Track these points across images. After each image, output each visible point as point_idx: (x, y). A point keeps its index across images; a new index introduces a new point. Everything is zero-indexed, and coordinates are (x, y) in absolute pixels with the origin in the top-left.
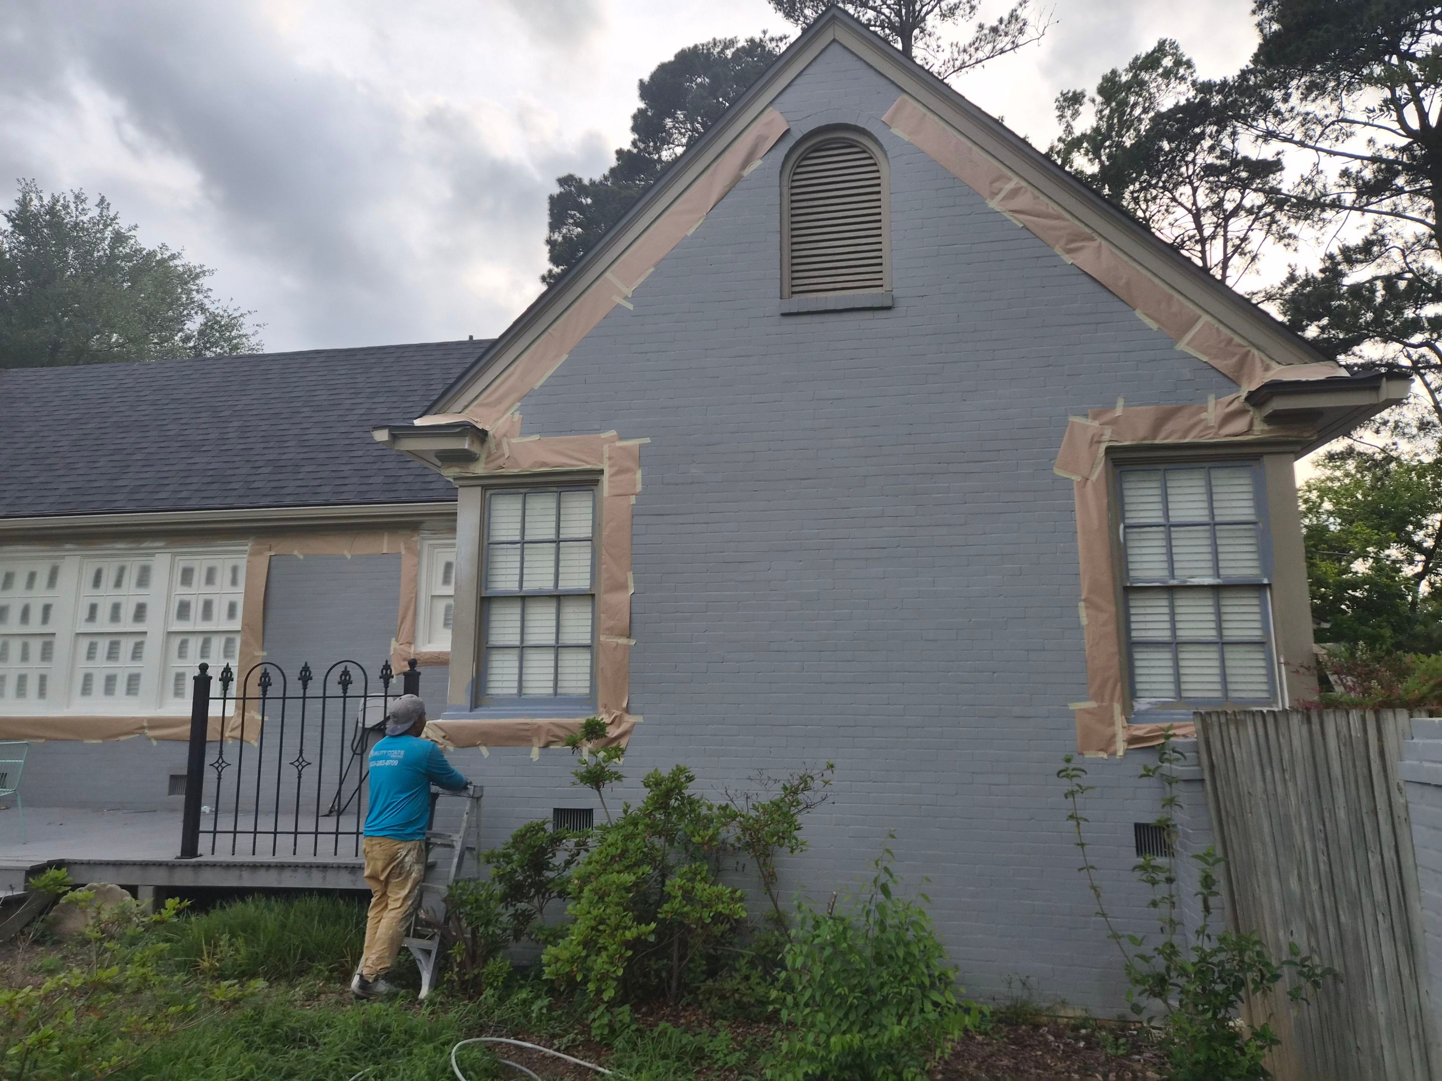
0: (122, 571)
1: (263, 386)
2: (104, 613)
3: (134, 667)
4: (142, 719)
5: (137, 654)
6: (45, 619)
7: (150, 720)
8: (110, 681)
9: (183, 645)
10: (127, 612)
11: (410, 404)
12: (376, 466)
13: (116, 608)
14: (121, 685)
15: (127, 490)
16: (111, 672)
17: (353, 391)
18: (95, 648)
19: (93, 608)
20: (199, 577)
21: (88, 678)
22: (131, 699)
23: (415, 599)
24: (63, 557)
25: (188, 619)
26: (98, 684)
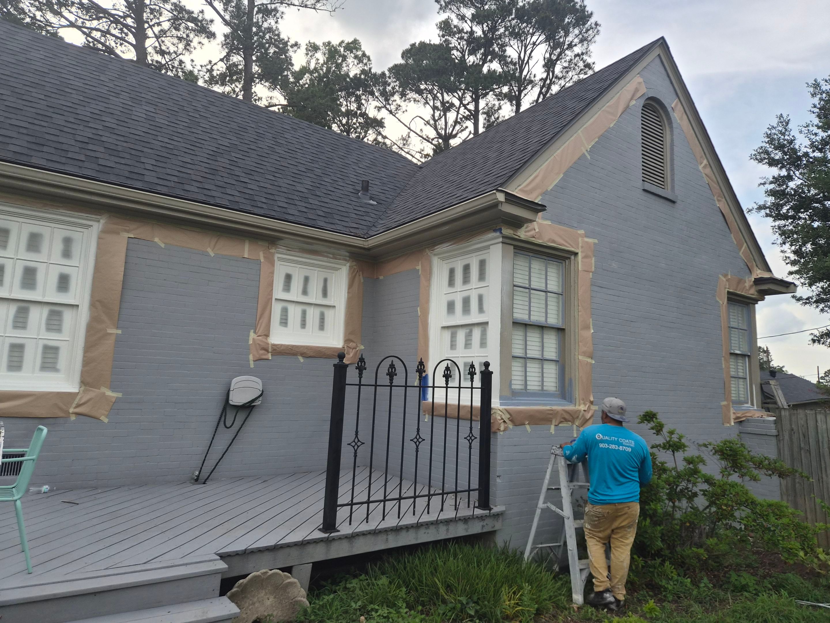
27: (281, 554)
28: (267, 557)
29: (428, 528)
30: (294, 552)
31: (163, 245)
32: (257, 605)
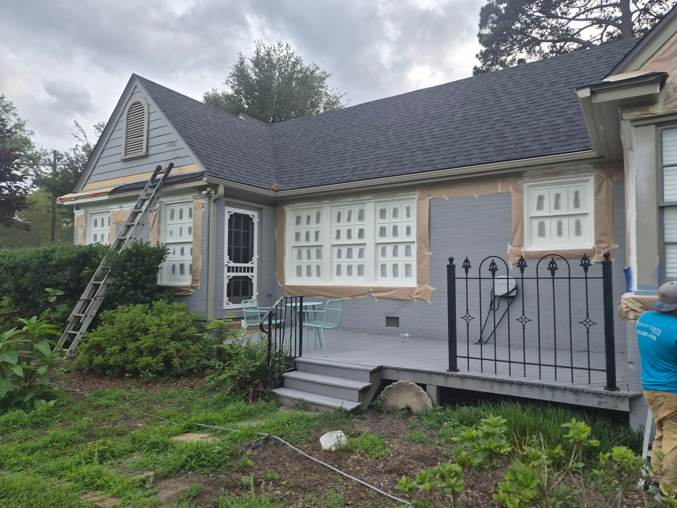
0: (350, 212)
1: (396, 112)
2: (344, 234)
3: (361, 261)
4: (369, 288)
5: (361, 254)
6: (317, 239)
7: (373, 288)
8: (350, 268)
9: (384, 249)
10: (355, 233)
11: (489, 107)
12: (486, 142)
13: (349, 231)
14: (355, 270)
15: (350, 170)
16: (350, 264)
17: (449, 106)
18: (341, 252)
19: (338, 232)
20: (389, 213)
21: (339, 267)
22: (360, 277)
23: (521, 220)
24: (322, 207)
25: (386, 236)
26: (344, 270)
27: (417, 375)
28: (409, 374)
29: (532, 388)
30: (424, 376)
31: (448, 199)
32: (408, 399)
